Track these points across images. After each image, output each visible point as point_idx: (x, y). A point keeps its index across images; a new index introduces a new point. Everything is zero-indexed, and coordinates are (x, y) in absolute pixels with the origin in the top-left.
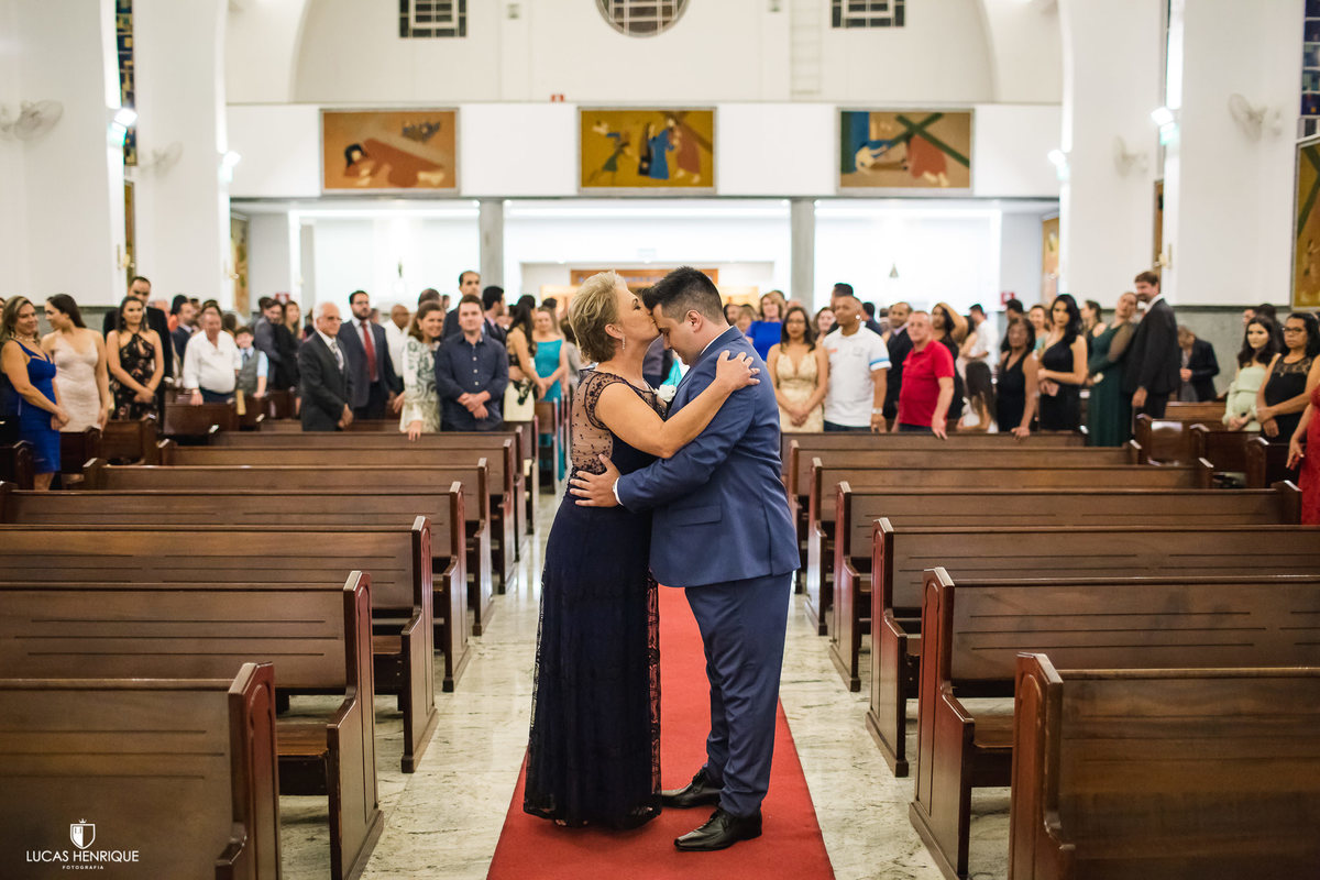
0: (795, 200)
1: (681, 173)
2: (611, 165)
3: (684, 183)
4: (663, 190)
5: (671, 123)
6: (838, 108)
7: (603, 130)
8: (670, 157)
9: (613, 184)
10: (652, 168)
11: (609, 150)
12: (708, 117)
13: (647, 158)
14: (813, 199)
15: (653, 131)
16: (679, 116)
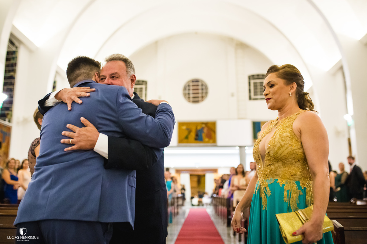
0: (240, 147)
1: (207, 140)
2: (187, 138)
3: (208, 142)
4: (202, 144)
5: (204, 126)
6: (252, 122)
7: (184, 127)
8: (204, 135)
9: (187, 142)
10: (198, 138)
11: (186, 133)
12: (214, 124)
13: (197, 135)
14: (245, 147)
15: (199, 128)
16: (206, 124)
